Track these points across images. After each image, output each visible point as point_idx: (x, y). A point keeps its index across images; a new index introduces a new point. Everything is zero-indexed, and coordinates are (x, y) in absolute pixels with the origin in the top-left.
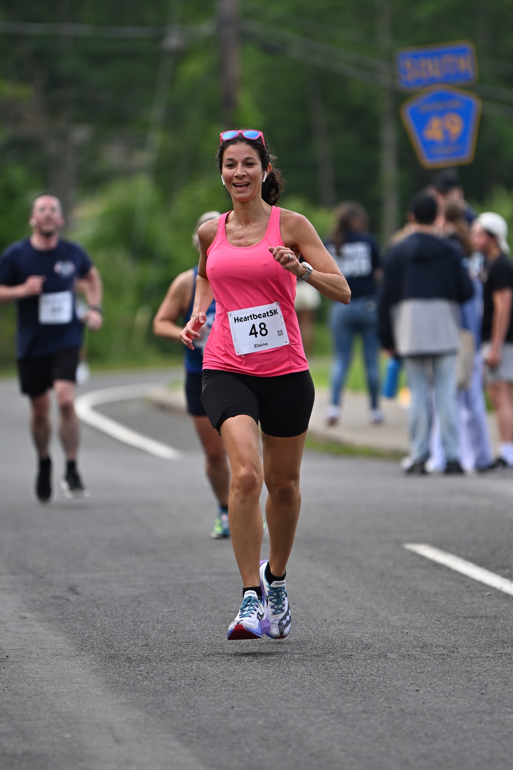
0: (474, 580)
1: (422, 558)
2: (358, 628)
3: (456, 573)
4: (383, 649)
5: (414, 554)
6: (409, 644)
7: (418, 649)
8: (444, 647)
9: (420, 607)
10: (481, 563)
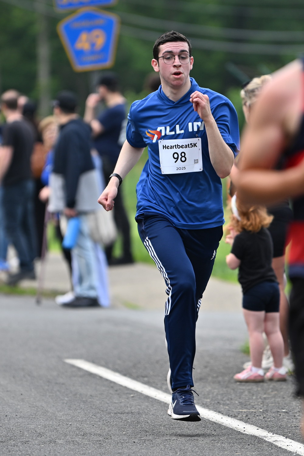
0: (121, 386)
1: (80, 369)
2: (32, 421)
3: (107, 380)
4: (52, 437)
5: (73, 366)
6: (72, 432)
7: (80, 436)
8: (100, 435)
9: (79, 405)
10: (126, 373)
